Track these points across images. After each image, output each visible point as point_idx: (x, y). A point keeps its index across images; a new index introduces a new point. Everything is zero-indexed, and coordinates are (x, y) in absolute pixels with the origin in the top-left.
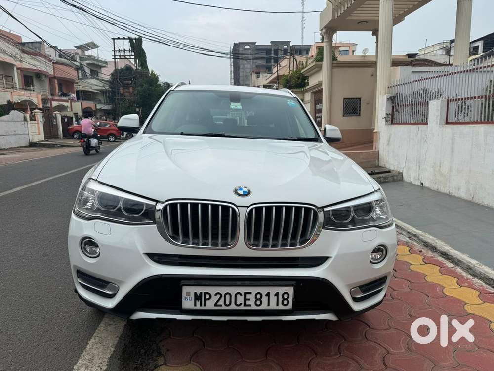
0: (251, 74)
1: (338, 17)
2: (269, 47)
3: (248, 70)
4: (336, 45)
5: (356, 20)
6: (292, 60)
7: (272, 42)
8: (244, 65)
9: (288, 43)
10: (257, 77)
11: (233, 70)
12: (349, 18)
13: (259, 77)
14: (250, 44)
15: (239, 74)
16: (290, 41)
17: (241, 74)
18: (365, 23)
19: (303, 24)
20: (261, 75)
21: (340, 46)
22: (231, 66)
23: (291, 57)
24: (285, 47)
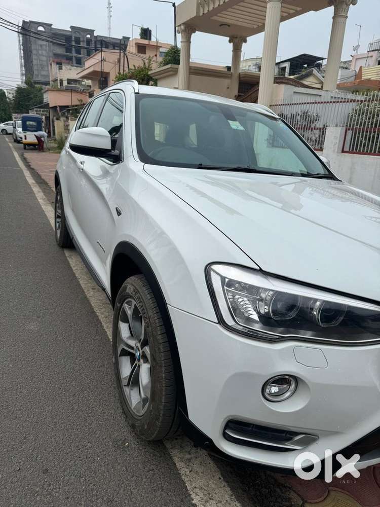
0: (51, 64)
1: (203, 14)
2: (69, 34)
3: (44, 58)
4: (158, 45)
5: (219, 22)
6: (122, 55)
7: (72, 27)
8: (37, 50)
9: (91, 32)
10: (60, 69)
11: (22, 55)
12: (215, 18)
13: (62, 69)
14: (45, 26)
15: (32, 62)
16: (94, 31)
17: (35, 62)
18: (227, 26)
19: (110, 11)
20: (64, 67)
21: (161, 47)
22: (20, 49)
23: (122, 52)
24: (89, 36)
